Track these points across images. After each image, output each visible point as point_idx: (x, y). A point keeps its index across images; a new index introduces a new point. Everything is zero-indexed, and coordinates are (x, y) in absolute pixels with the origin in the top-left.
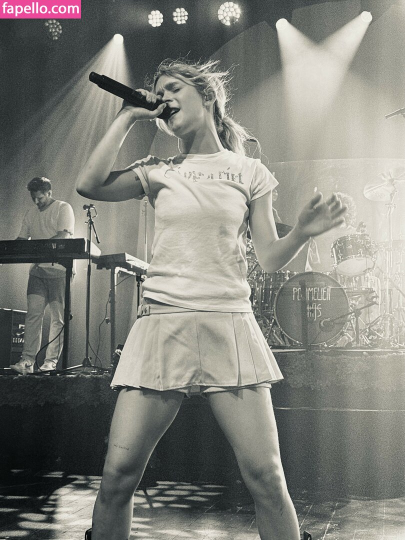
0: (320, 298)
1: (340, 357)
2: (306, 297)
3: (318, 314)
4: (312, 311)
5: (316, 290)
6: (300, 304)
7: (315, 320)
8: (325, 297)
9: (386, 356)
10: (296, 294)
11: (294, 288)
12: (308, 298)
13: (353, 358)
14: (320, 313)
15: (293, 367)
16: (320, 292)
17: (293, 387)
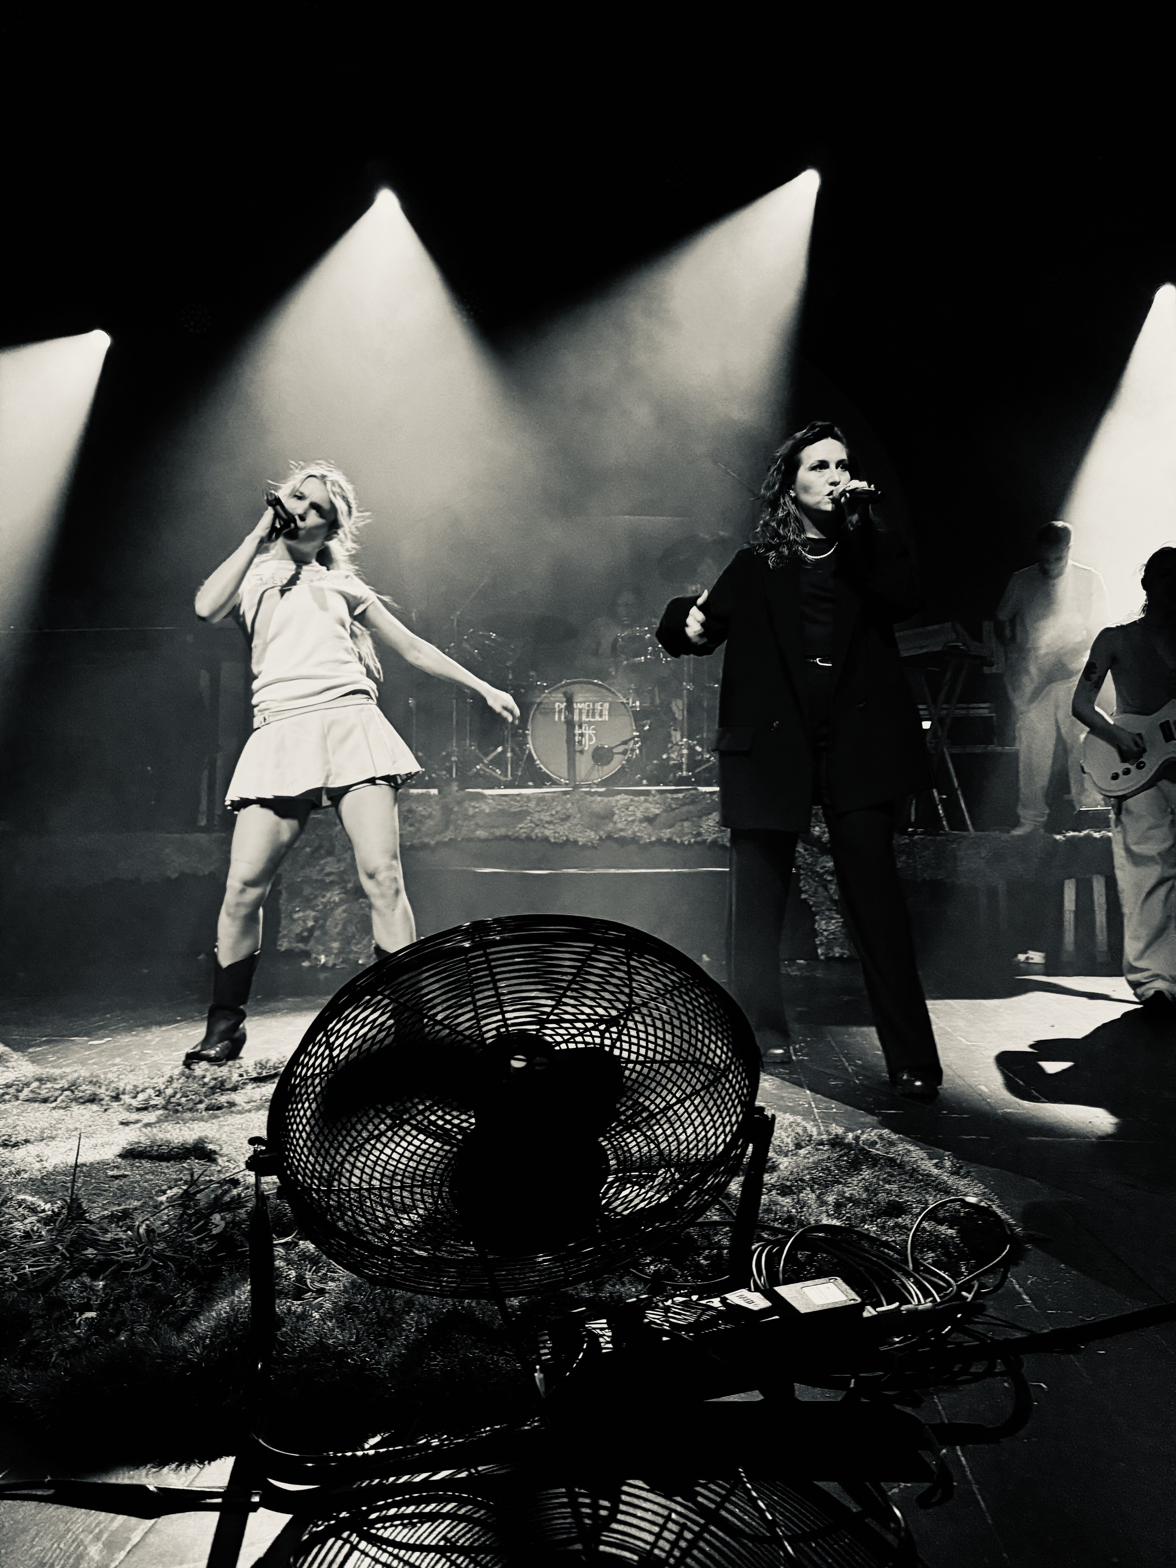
0: (593, 716)
1: (618, 797)
2: (573, 715)
3: (590, 739)
4: (582, 735)
5: (589, 706)
6: (565, 727)
7: (586, 748)
8: (601, 715)
9: (680, 795)
10: (560, 712)
11: (557, 704)
12: (576, 718)
13: (636, 799)
14: (594, 738)
15: (554, 812)
16: (594, 709)
17: (552, 840)
